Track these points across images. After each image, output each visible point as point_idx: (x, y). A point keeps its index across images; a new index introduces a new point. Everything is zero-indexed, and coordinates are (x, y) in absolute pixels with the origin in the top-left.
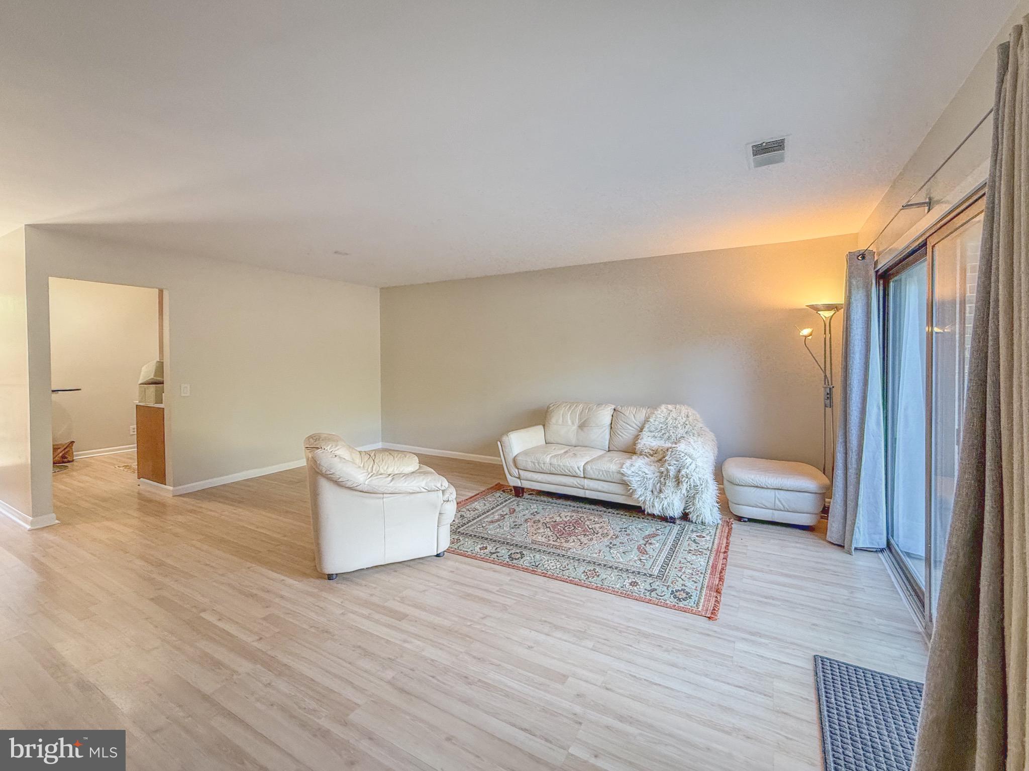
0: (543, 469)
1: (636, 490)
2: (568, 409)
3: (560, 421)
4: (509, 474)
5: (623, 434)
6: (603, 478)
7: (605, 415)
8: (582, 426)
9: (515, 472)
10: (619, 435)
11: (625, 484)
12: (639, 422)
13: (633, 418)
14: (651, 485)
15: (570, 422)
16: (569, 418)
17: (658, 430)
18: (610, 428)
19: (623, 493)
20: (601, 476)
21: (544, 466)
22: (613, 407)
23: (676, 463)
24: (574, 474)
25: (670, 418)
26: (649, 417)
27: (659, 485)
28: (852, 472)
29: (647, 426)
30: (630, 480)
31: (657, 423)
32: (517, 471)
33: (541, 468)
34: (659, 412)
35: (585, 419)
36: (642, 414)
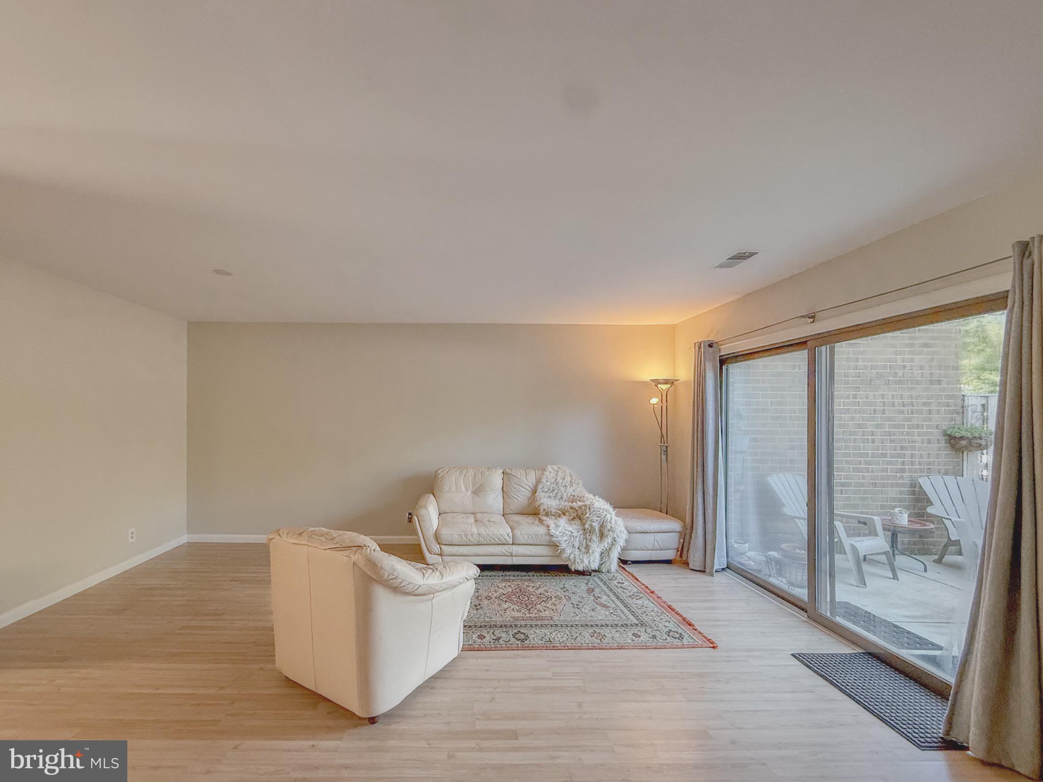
0: (471, 541)
1: (564, 550)
2: (459, 475)
3: (454, 489)
4: (428, 552)
5: (518, 496)
6: (532, 542)
7: (497, 479)
8: (476, 492)
9: (436, 548)
10: (514, 497)
11: (554, 546)
12: (532, 484)
13: (526, 480)
14: (577, 542)
15: (464, 489)
16: (462, 485)
17: (551, 490)
18: (502, 491)
19: (550, 554)
20: (530, 540)
21: (472, 537)
22: (501, 471)
23: (597, 519)
24: (504, 542)
25: (558, 478)
26: (540, 479)
27: (585, 541)
28: (709, 511)
29: (540, 486)
30: (560, 540)
31: (549, 483)
32: (438, 546)
33: (469, 540)
34: (548, 473)
35: (479, 484)
36: (532, 478)
